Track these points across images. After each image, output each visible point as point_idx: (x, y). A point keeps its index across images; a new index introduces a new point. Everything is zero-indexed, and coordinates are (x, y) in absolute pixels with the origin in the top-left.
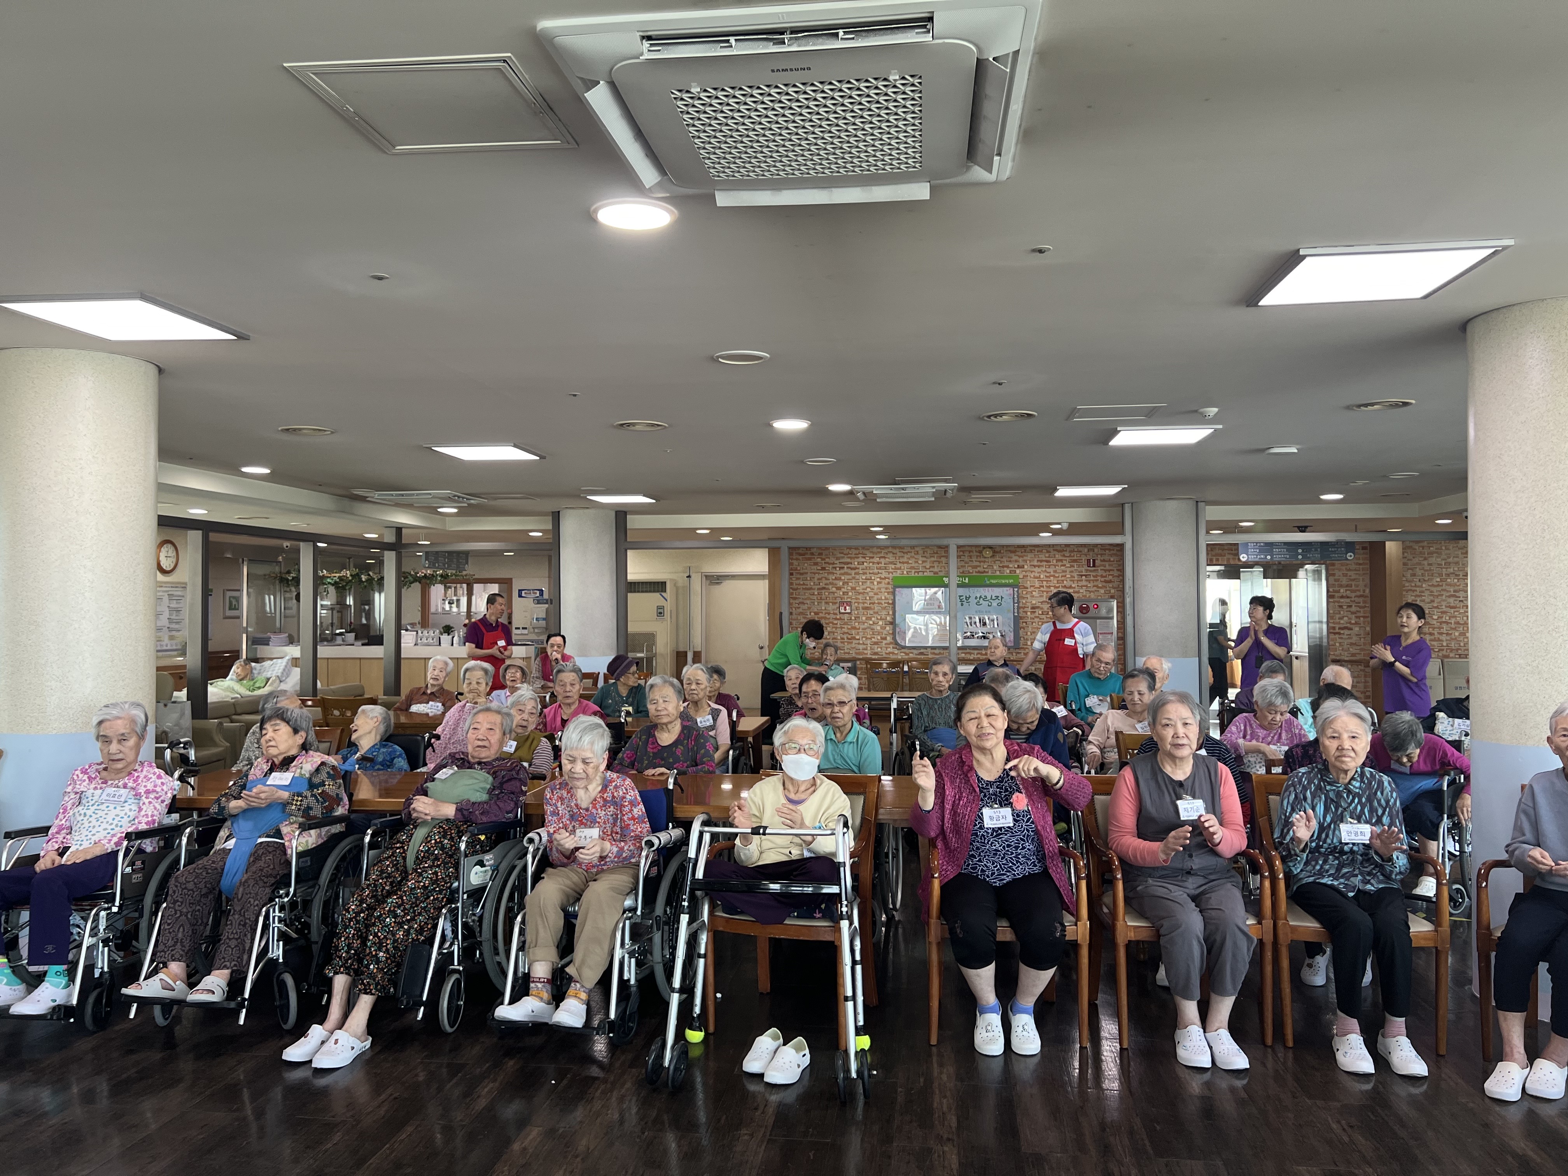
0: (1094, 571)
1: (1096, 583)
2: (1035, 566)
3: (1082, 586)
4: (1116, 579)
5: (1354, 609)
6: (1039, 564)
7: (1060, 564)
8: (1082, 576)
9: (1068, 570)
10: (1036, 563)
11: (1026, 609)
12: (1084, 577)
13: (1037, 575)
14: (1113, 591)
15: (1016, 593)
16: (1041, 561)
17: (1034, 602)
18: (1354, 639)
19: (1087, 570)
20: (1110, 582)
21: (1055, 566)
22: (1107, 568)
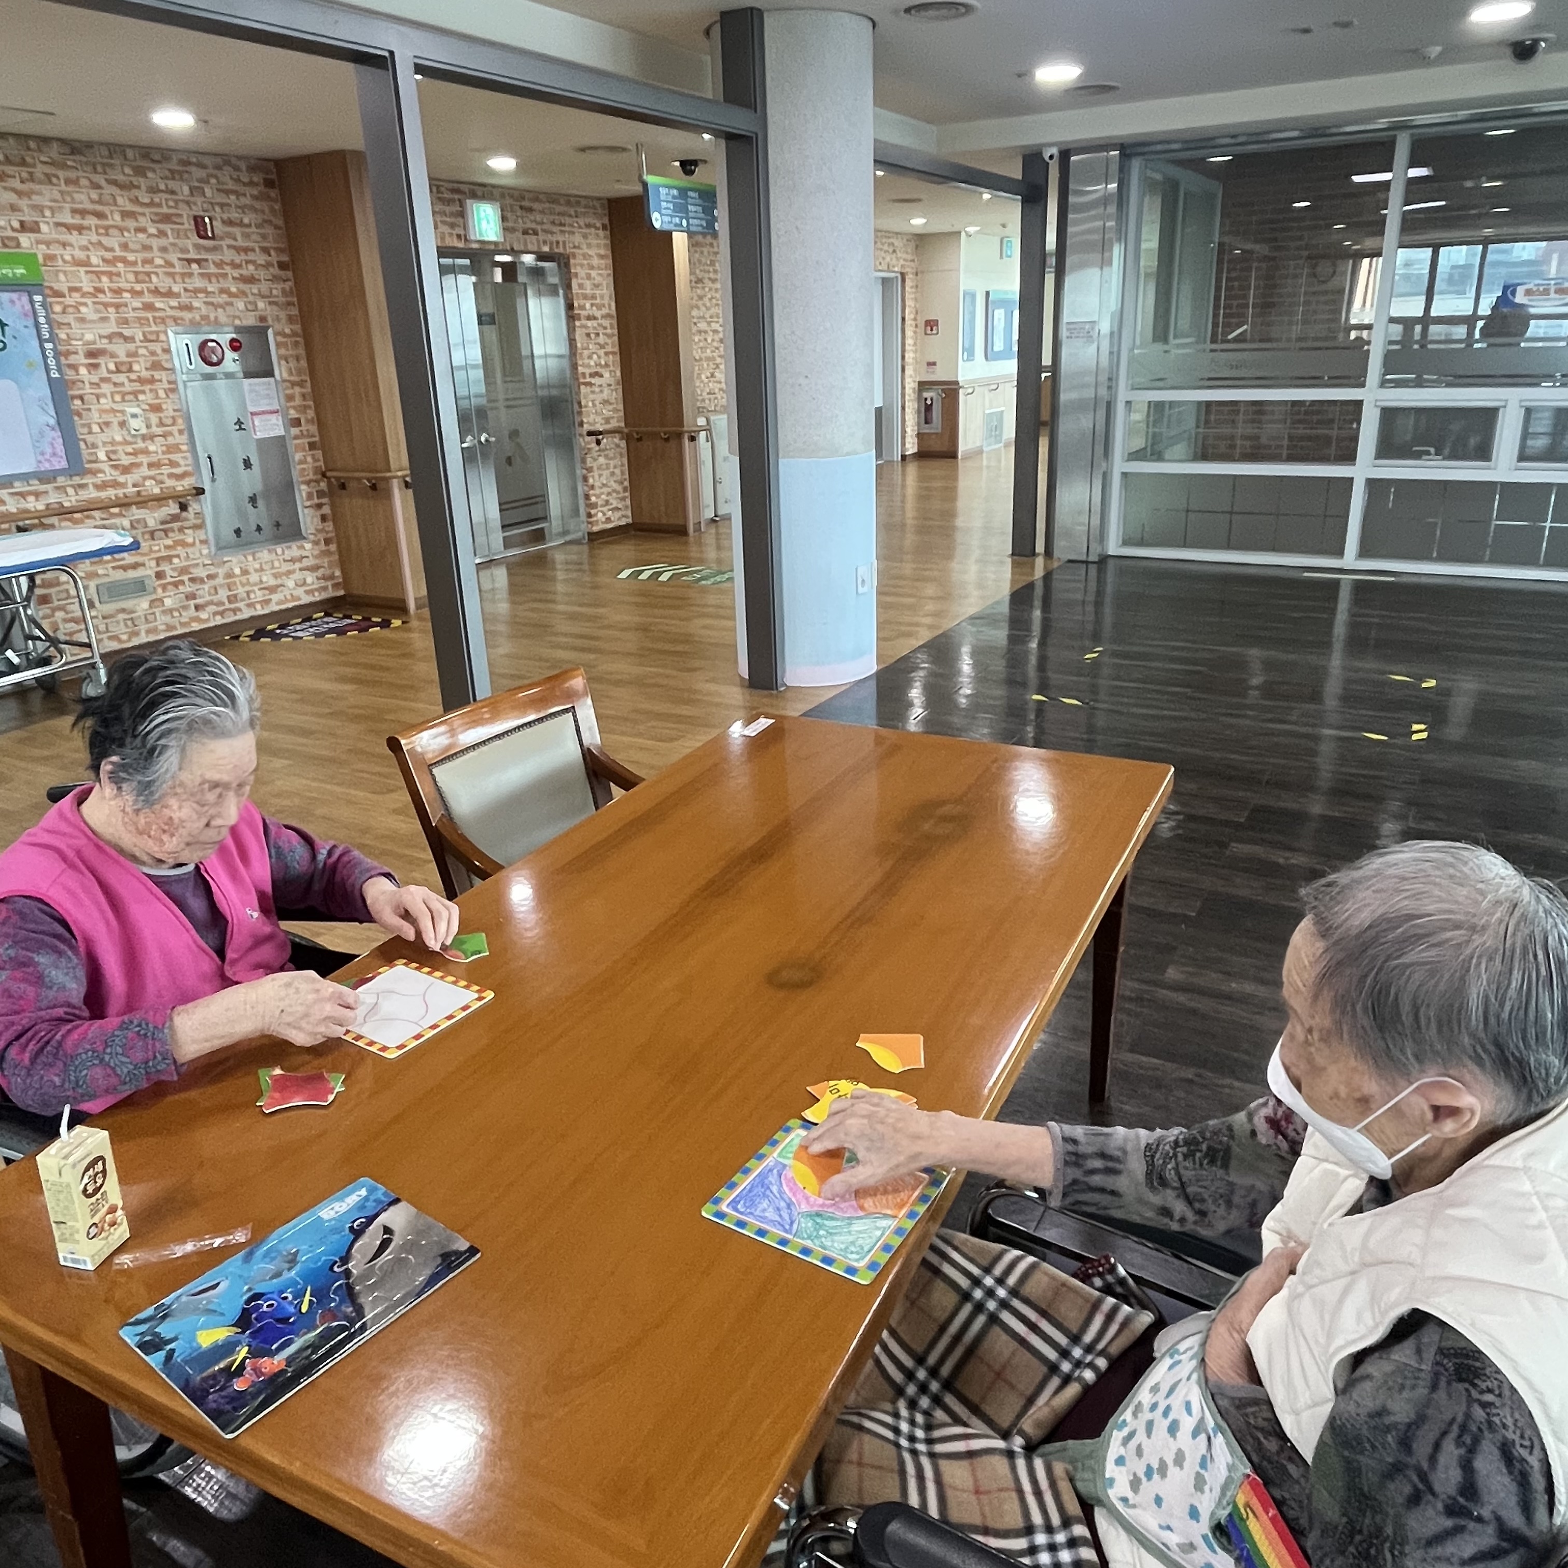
0: (215, 249)
1: (224, 284)
2: (69, 228)
3: (196, 291)
4: (262, 274)
5: (602, 339)
6: (77, 221)
7: (131, 224)
8: (190, 261)
9: (155, 243)
10: (68, 219)
11: (73, 359)
12: (194, 266)
13: (80, 255)
14: (261, 305)
15: (41, 312)
16: (83, 213)
17: (89, 337)
18: (606, 394)
19: (197, 247)
20: (251, 280)
21: (121, 230)
22: (240, 242)
